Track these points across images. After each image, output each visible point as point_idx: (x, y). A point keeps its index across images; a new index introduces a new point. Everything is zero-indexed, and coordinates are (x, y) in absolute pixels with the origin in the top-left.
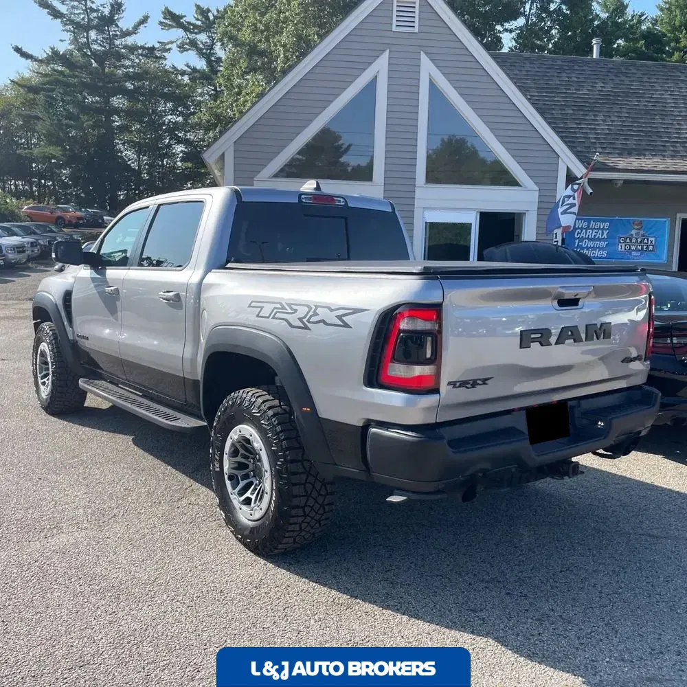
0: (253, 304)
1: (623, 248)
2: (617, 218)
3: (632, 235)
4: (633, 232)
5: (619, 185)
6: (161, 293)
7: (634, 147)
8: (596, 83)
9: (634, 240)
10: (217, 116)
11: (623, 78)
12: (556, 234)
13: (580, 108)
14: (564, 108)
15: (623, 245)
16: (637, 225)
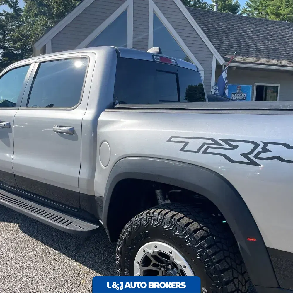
0: (173, 139)
1: (233, 98)
2: (231, 85)
3: (237, 93)
4: (237, 91)
5: (234, 69)
6: (55, 128)
7: (240, 52)
8: (220, 23)
9: (238, 95)
10: (22, 35)
11: (230, 21)
12: (212, 91)
13: (215, 33)
14: (208, 32)
15: (234, 97)
16: (239, 88)
